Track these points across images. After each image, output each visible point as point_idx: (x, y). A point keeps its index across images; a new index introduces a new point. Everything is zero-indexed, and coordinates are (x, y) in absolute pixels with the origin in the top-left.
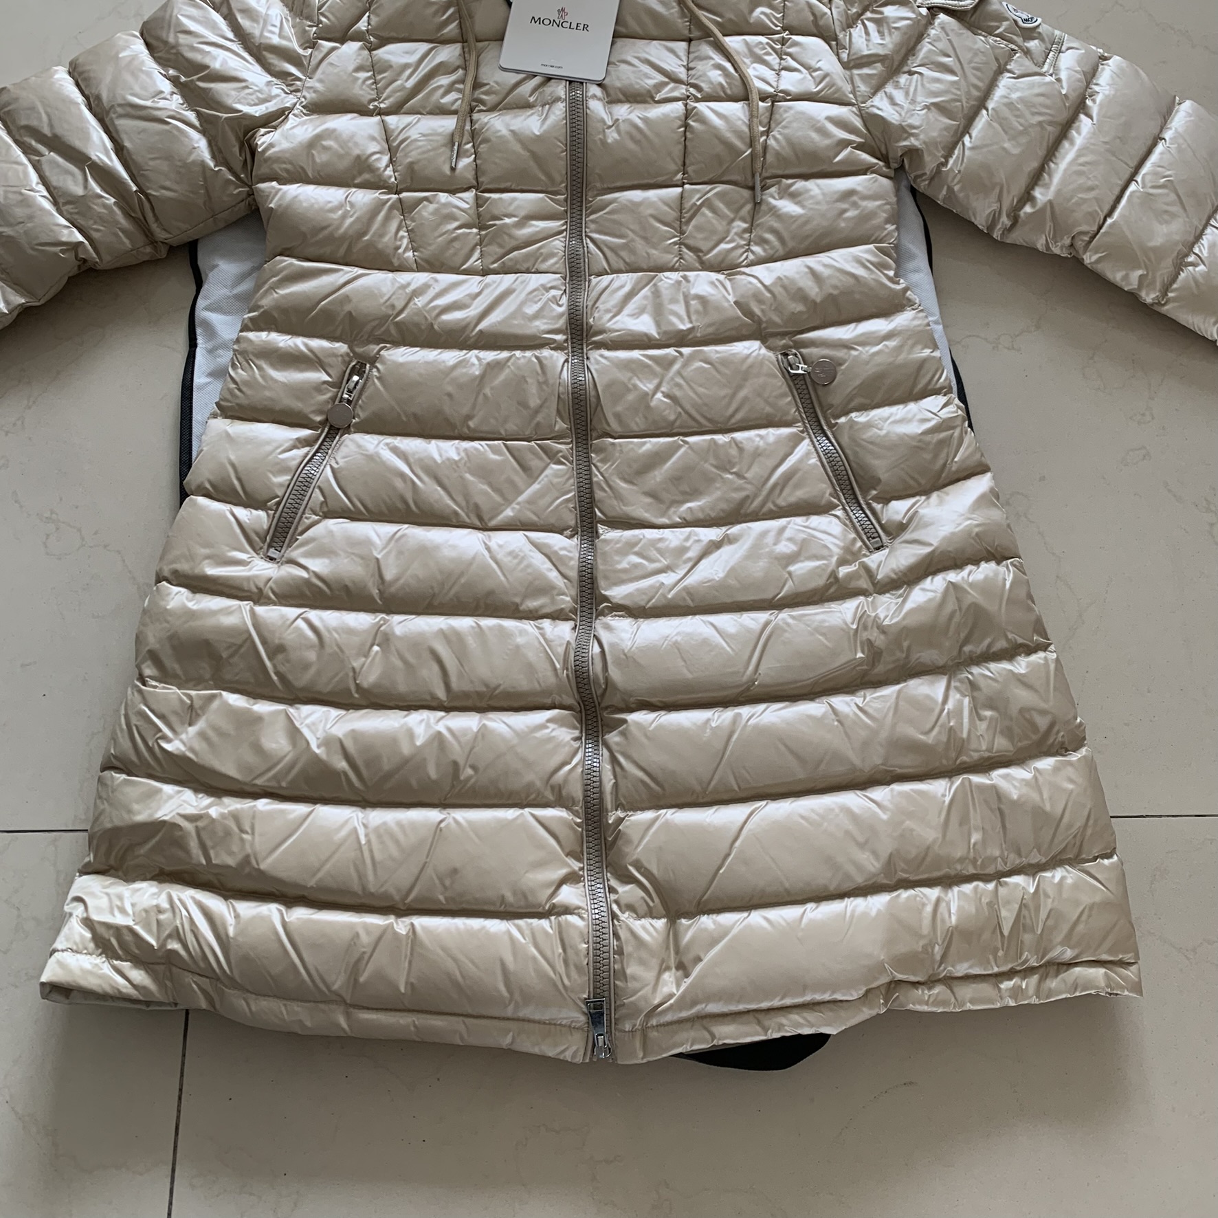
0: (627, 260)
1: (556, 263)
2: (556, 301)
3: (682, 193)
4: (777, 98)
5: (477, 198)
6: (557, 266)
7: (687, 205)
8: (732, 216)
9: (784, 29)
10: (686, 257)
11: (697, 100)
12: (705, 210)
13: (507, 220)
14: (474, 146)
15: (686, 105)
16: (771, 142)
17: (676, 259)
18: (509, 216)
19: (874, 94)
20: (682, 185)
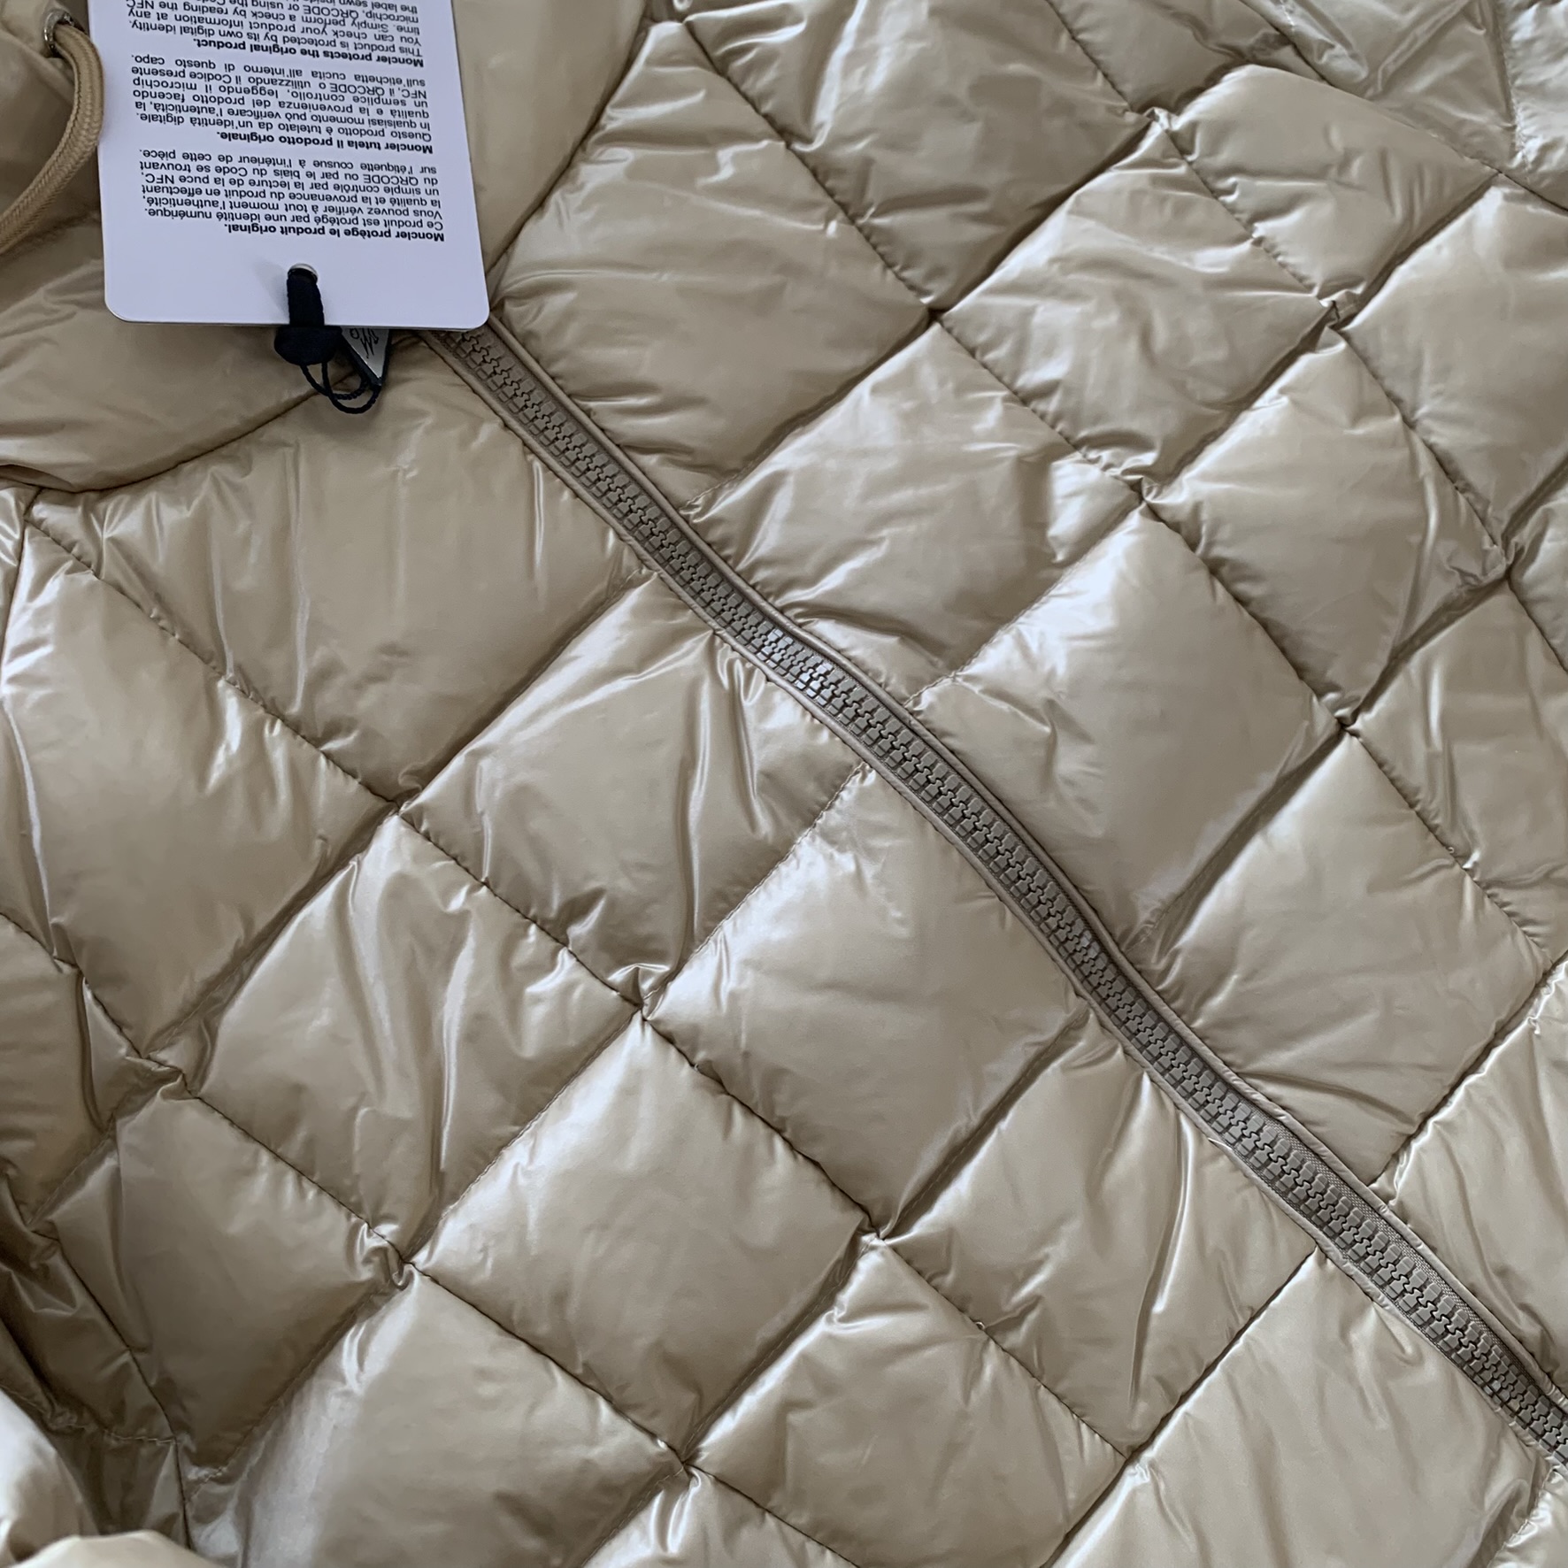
0: (1429, 1059)
1: (1273, 1240)
2: (1391, 1362)
3: (1365, 745)
4: (1343, 313)
5: (908, 1256)
6: (1282, 1246)
7: (1416, 777)
8: (1522, 703)
9: (1145, 106)
10: (1530, 913)
11: (1166, 474)
12: (1465, 751)
13: (1059, 1252)
14: (749, 1110)
15: (1154, 513)
16: (1444, 438)
17: (1520, 937)
18: (1047, 1236)
19: (1509, 115)
20: (1342, 726)
